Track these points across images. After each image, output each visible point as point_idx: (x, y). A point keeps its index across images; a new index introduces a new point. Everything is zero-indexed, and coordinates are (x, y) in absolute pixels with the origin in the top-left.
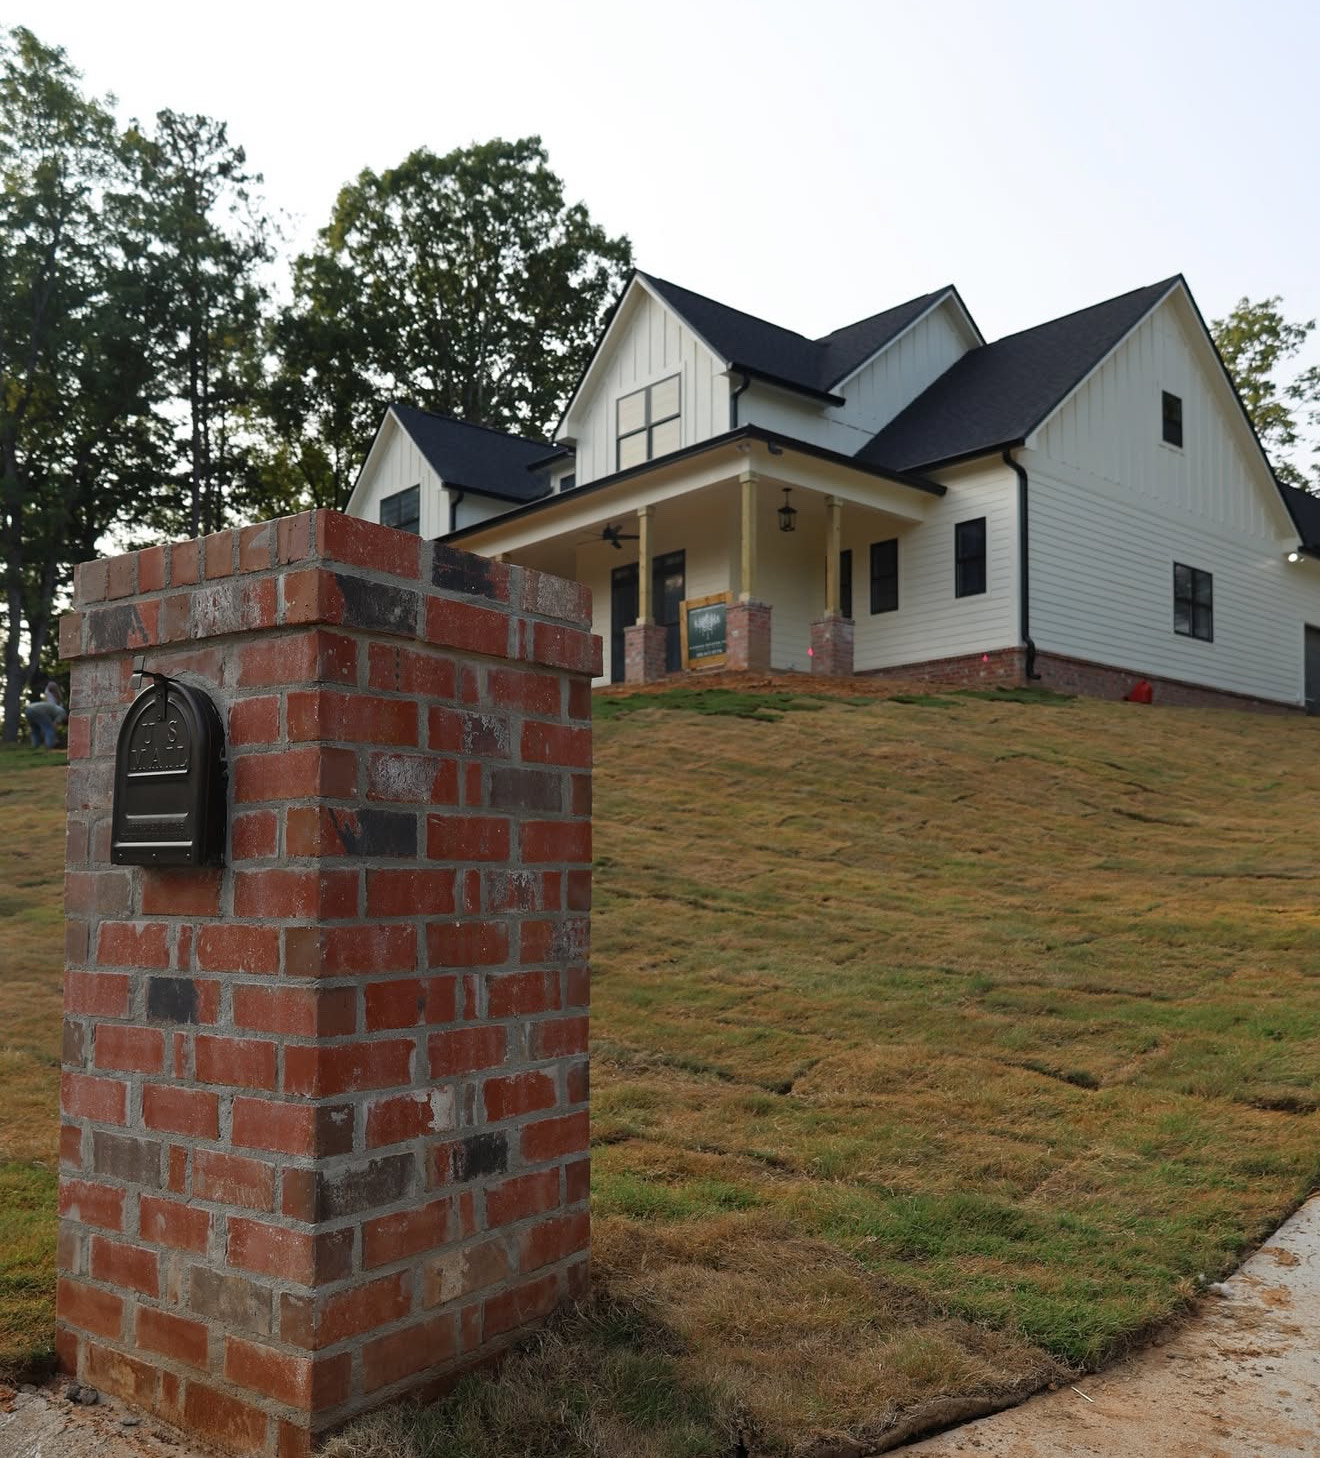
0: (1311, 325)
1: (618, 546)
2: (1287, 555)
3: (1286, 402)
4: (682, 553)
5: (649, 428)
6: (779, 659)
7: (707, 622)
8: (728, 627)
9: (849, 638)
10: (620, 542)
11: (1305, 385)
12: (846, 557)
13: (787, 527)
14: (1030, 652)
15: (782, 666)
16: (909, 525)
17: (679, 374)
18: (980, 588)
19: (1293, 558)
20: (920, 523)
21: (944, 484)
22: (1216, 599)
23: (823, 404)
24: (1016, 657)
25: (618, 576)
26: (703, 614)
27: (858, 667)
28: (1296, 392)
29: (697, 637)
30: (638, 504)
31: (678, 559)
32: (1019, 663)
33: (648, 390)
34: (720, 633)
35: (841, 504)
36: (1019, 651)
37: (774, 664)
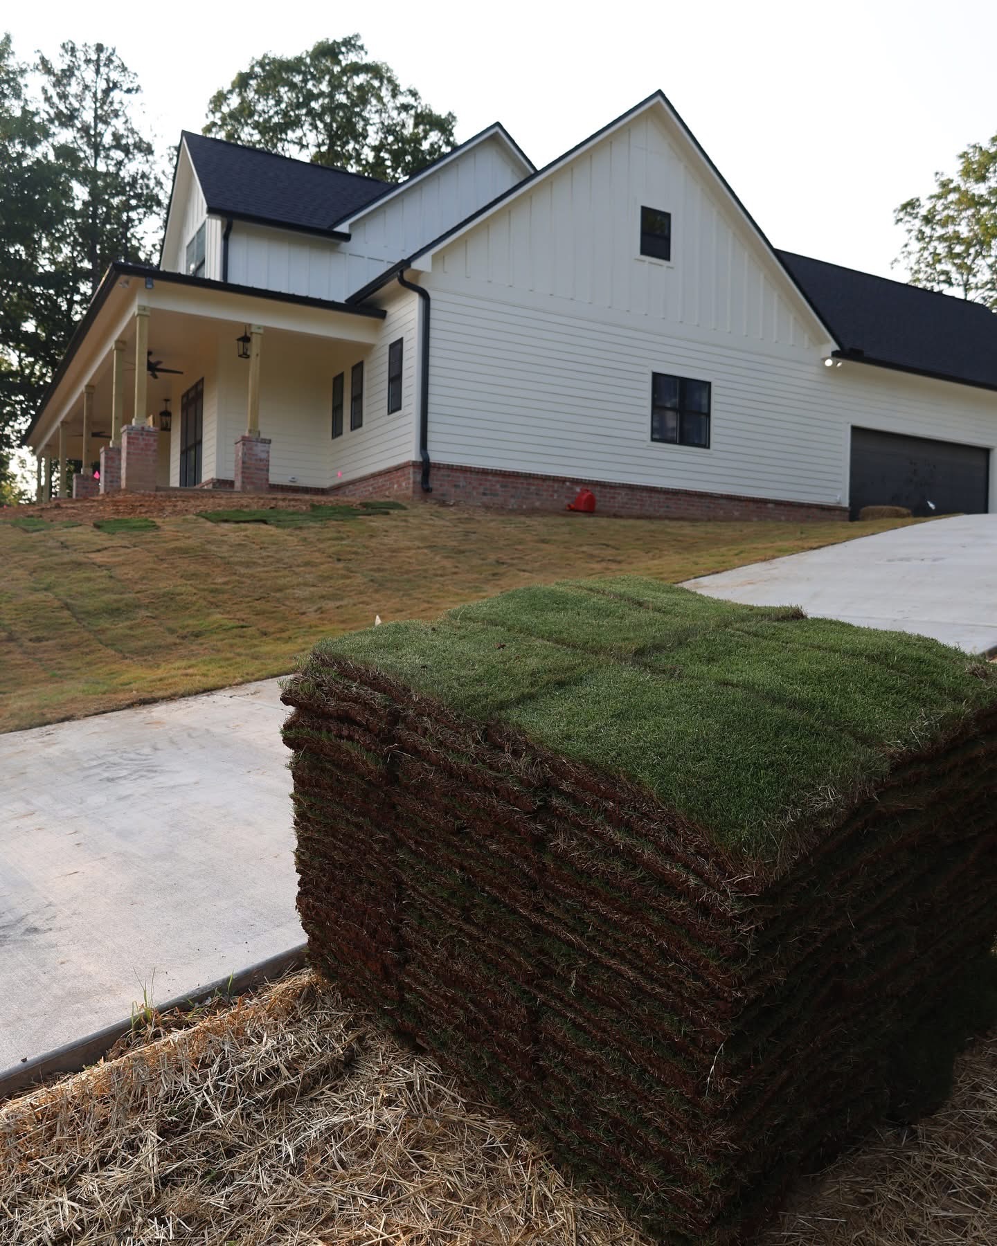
1: (155, 377)
2: (824, 360)
4: (203, 379)
9: (263, 456)
10: (158, 374)
12: (340, 380)
13: (245, 355)
14: (425, 467)
16: (367, 348)
17: (206, 221)
18: (398, 405)
19: (829, 363)
20: (372, 345)
21: (385, 309)
22: (714, 406)
23: (337, 241)
24: (411, 470)
25: (184, 402)
31: (200, 388)
32: (413, 477)
33: (197, 237)
35: (261, 331)
36: (414, 464)
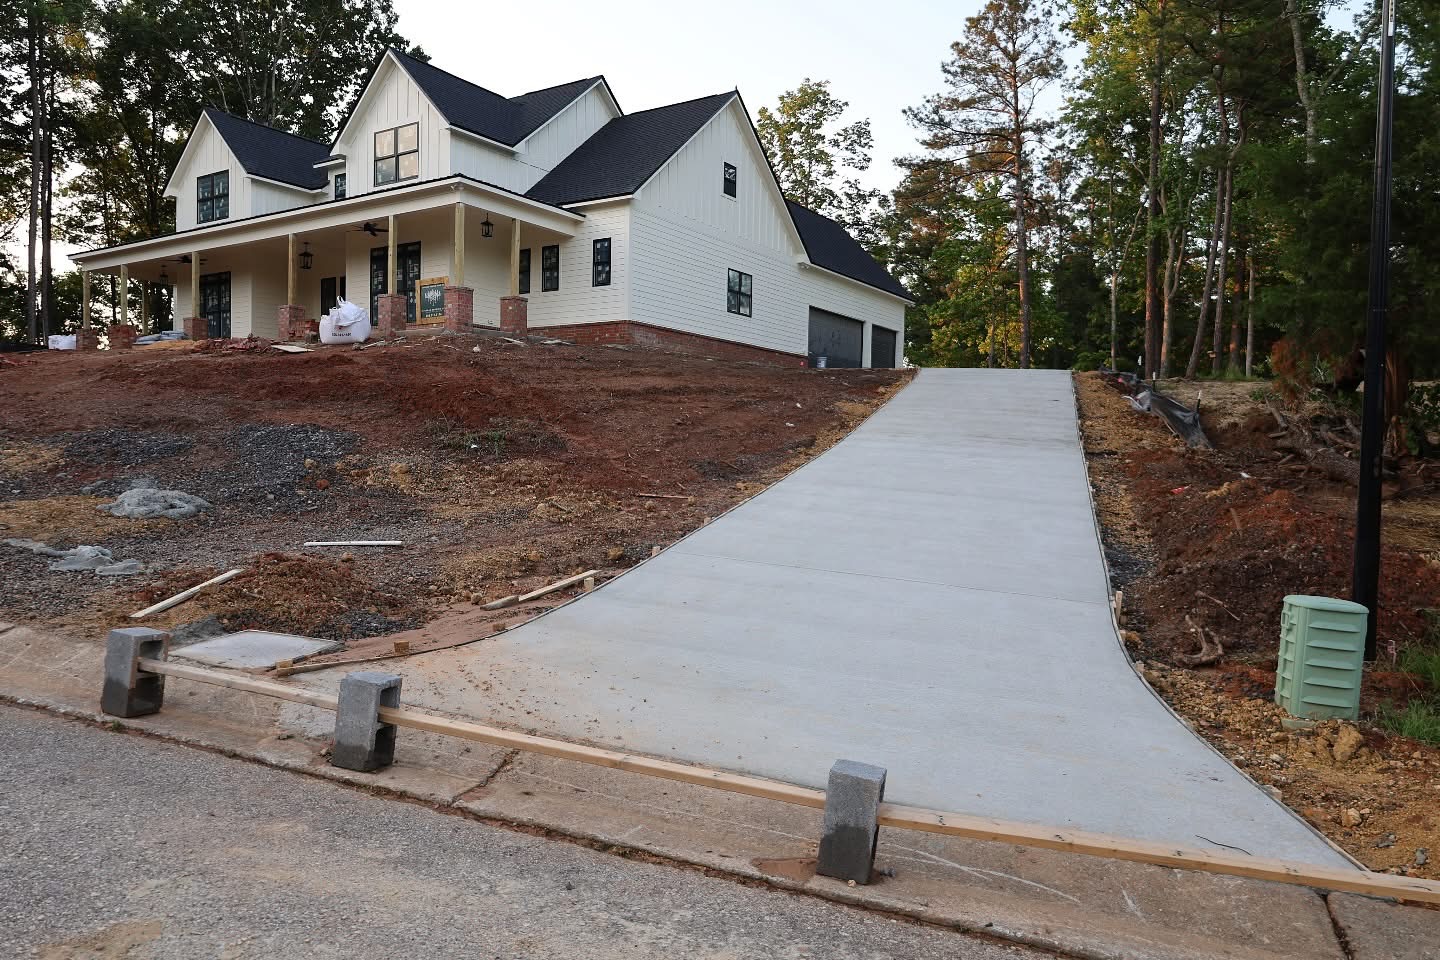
0: (846, 104)
1: (375, 235)
2: (800, 264)
3: (829, 149)
4: (419, 243)
5: (397, 156)
6: (479, 318)
7: (433, 295)
8: (446, 301)
9: (524, 310)
10: (376, 233)
11: (841, 138)
12: (525, 254)
13: (487, 235)
15: (480, 323)
16: (567, 238)
17: (418, 123)
18: (607, 282)
20: (572, 237)
22: (754, 291)
24: (626, 326)
25: (375, 254)
26: (430, 290)
27: (530, 325)
28: (836, 144)
29: (425, 304)
30: (390, 212)
31: (415, 247)
32: (628, 330)
33: (396, 130)
34: (440, 303)
35: (520, 224)
36: (628, 323)
37: (475, 322)
